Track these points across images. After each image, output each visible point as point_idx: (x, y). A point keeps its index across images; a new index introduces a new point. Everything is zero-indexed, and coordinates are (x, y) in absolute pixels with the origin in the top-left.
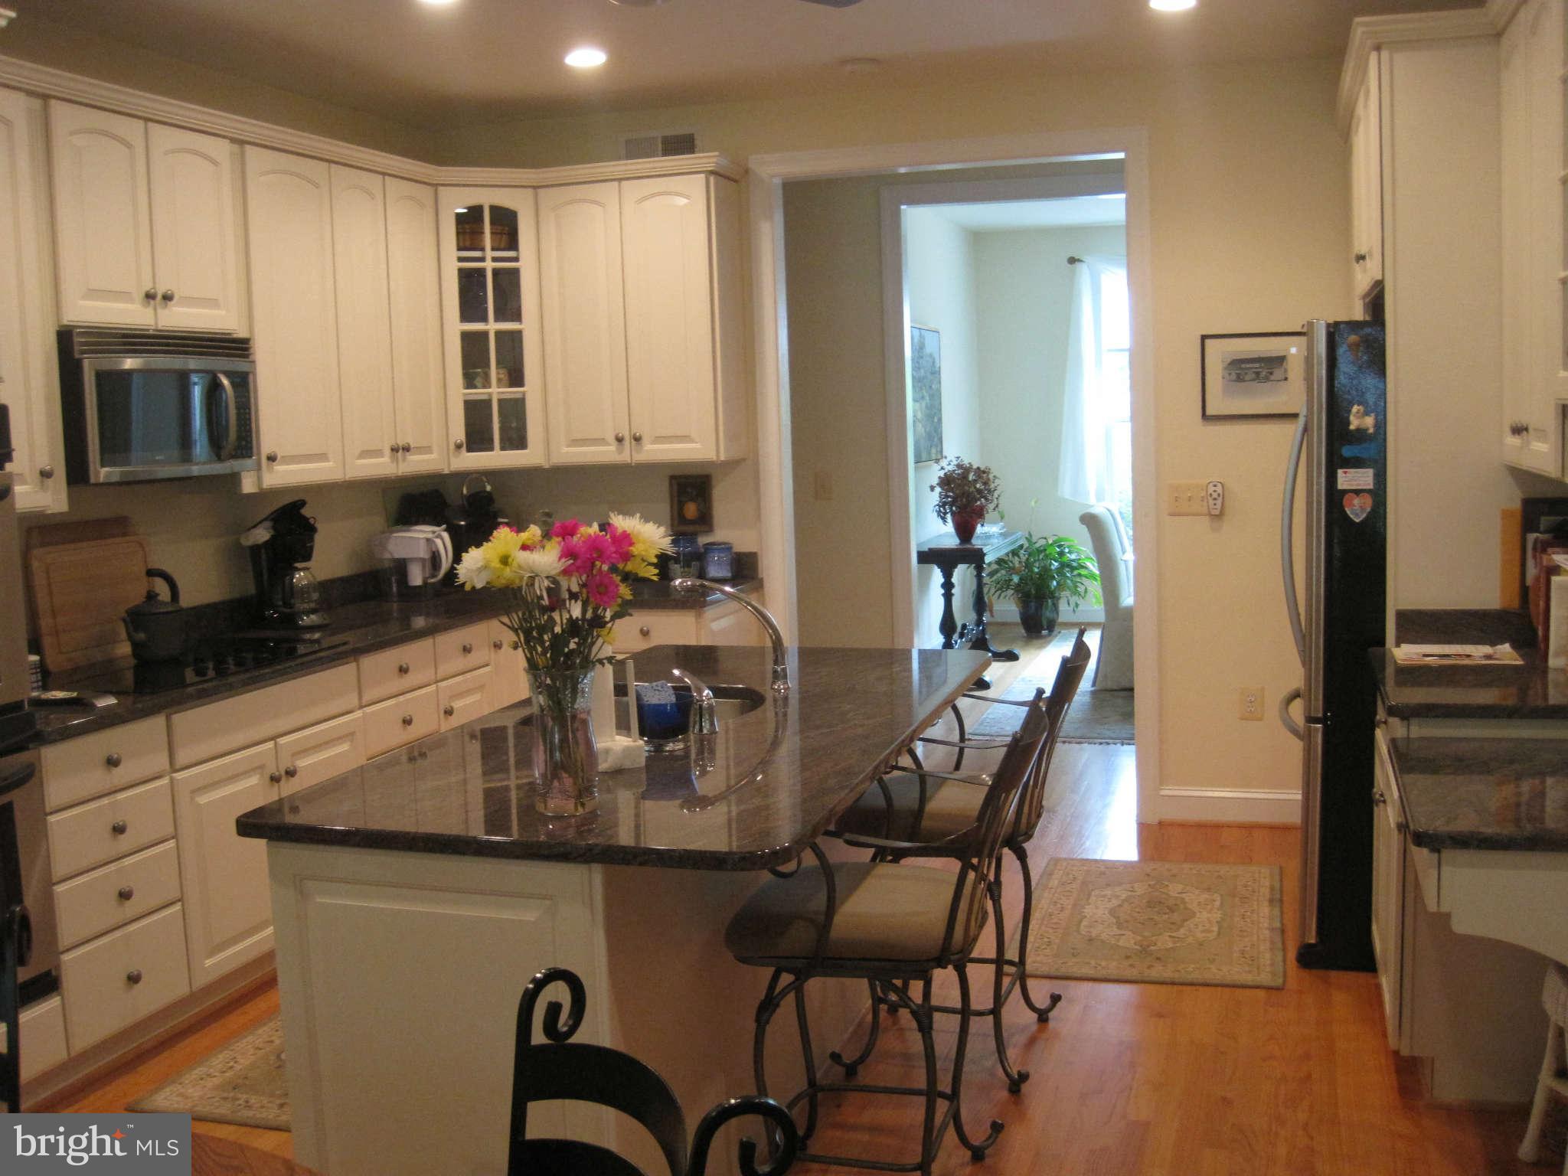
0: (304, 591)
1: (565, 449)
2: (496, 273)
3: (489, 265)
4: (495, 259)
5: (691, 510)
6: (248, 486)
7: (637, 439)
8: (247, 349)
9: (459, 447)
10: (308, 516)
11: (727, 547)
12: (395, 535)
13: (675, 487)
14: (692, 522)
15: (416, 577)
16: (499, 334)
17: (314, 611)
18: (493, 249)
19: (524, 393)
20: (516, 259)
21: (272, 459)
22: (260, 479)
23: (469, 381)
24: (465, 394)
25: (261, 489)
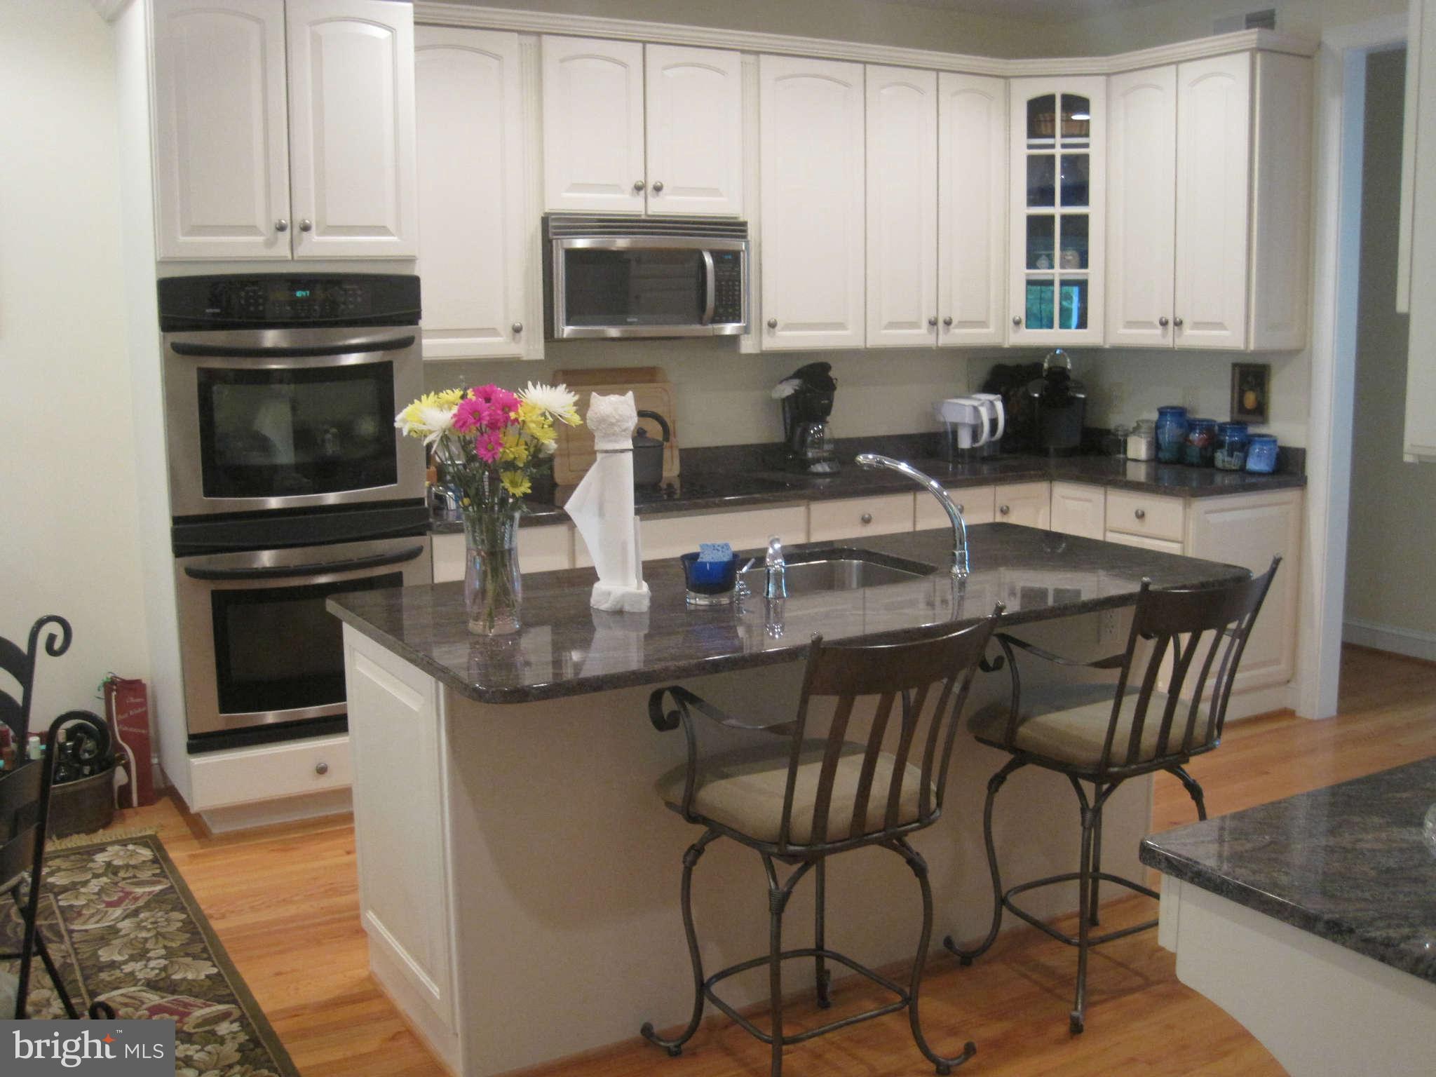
0: (820, 443)
1: (1122, 331)
2: (1065, 158)
3: (1058, 152)
4: (1064, 146)
5: (1250, 399)
6: (748, 346)
7: (1178, 324)
8: (745, 231)
9: (1017, 323)
10: (833, 377)
11: (1273, 440)
12: (949, 400)
13: (1237, 375)
14: (1249, 412)
15: (965, 442)
16: (1065, 218)
17: (825, 460)
18: (1063, 136)
19: (1086, 274)
20: (1086, 146)
21: (772, 325)
22: (760, 342)
23: (1031, 263)
24: (1028, 275)
25: (761, 351)
